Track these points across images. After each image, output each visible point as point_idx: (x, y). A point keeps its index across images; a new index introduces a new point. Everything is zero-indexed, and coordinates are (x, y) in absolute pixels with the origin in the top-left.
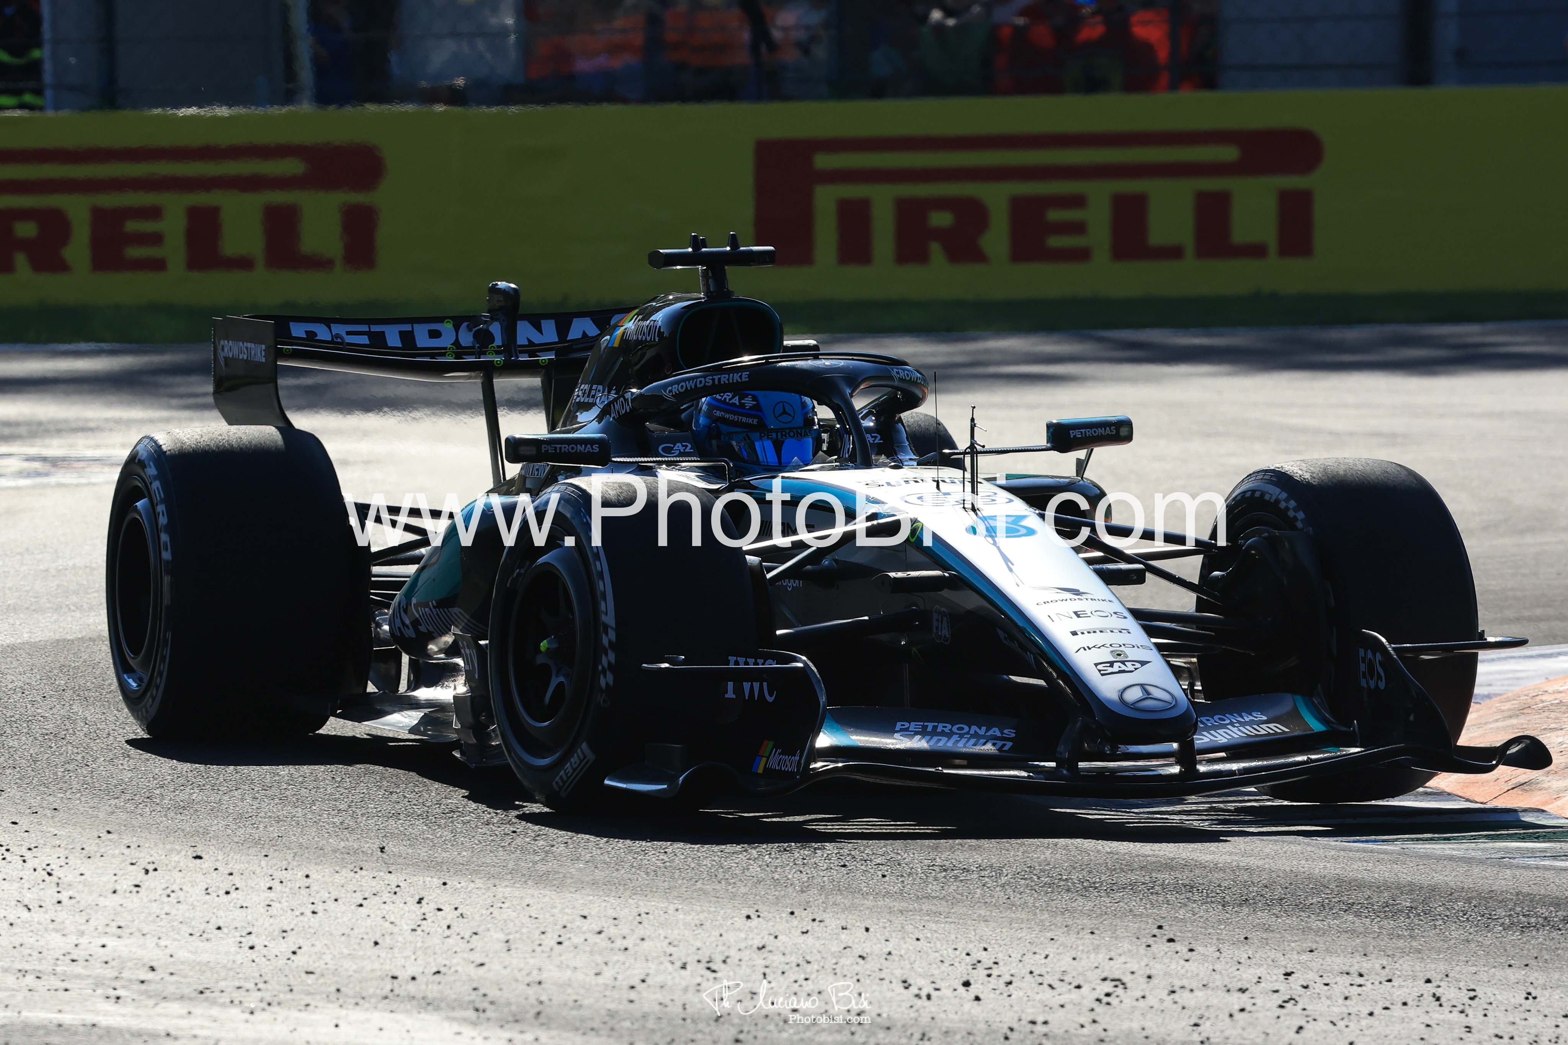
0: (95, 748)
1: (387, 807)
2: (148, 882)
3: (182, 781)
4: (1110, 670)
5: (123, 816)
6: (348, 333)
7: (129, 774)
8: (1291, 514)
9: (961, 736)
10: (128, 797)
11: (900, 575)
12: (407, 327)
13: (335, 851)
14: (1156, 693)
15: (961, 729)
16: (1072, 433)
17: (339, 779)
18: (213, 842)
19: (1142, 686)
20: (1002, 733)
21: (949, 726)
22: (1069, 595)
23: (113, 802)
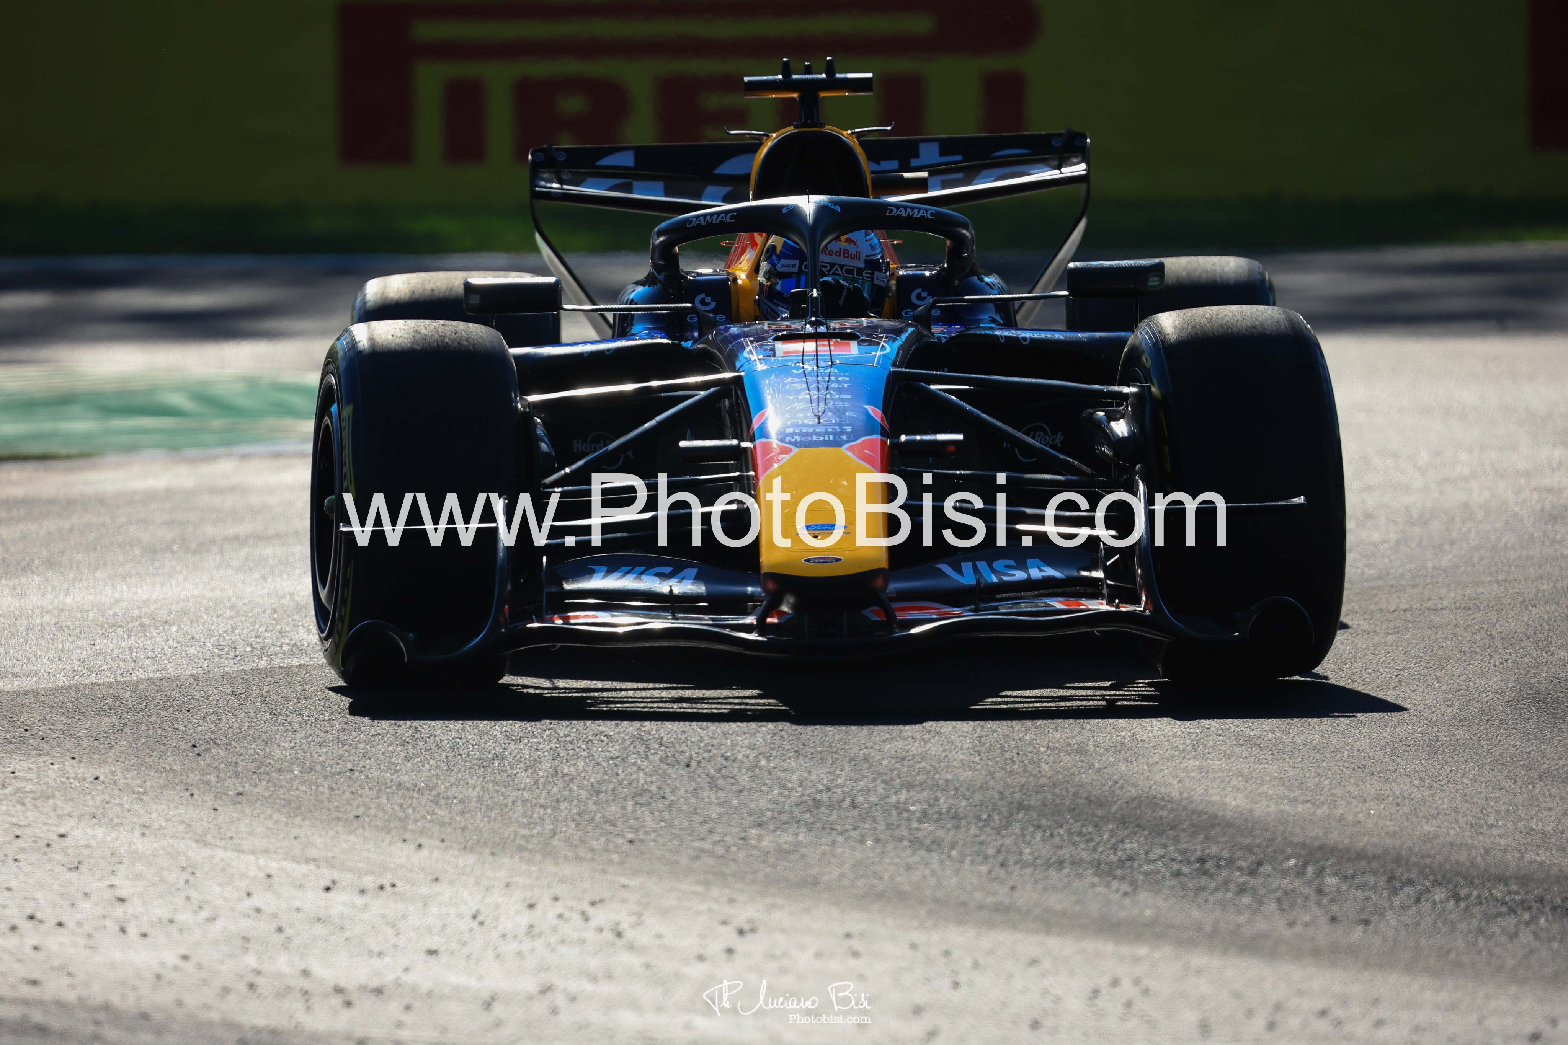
0: (674, 776)
1: (1046, 851)
2: (741, 945)
3: (785, 817)
5: (710, 861)
7: (719, 810)
10: (717, 837)
13: (981, 907)
17: (985, 817)
18: (826, 895)
23: (696, 844)
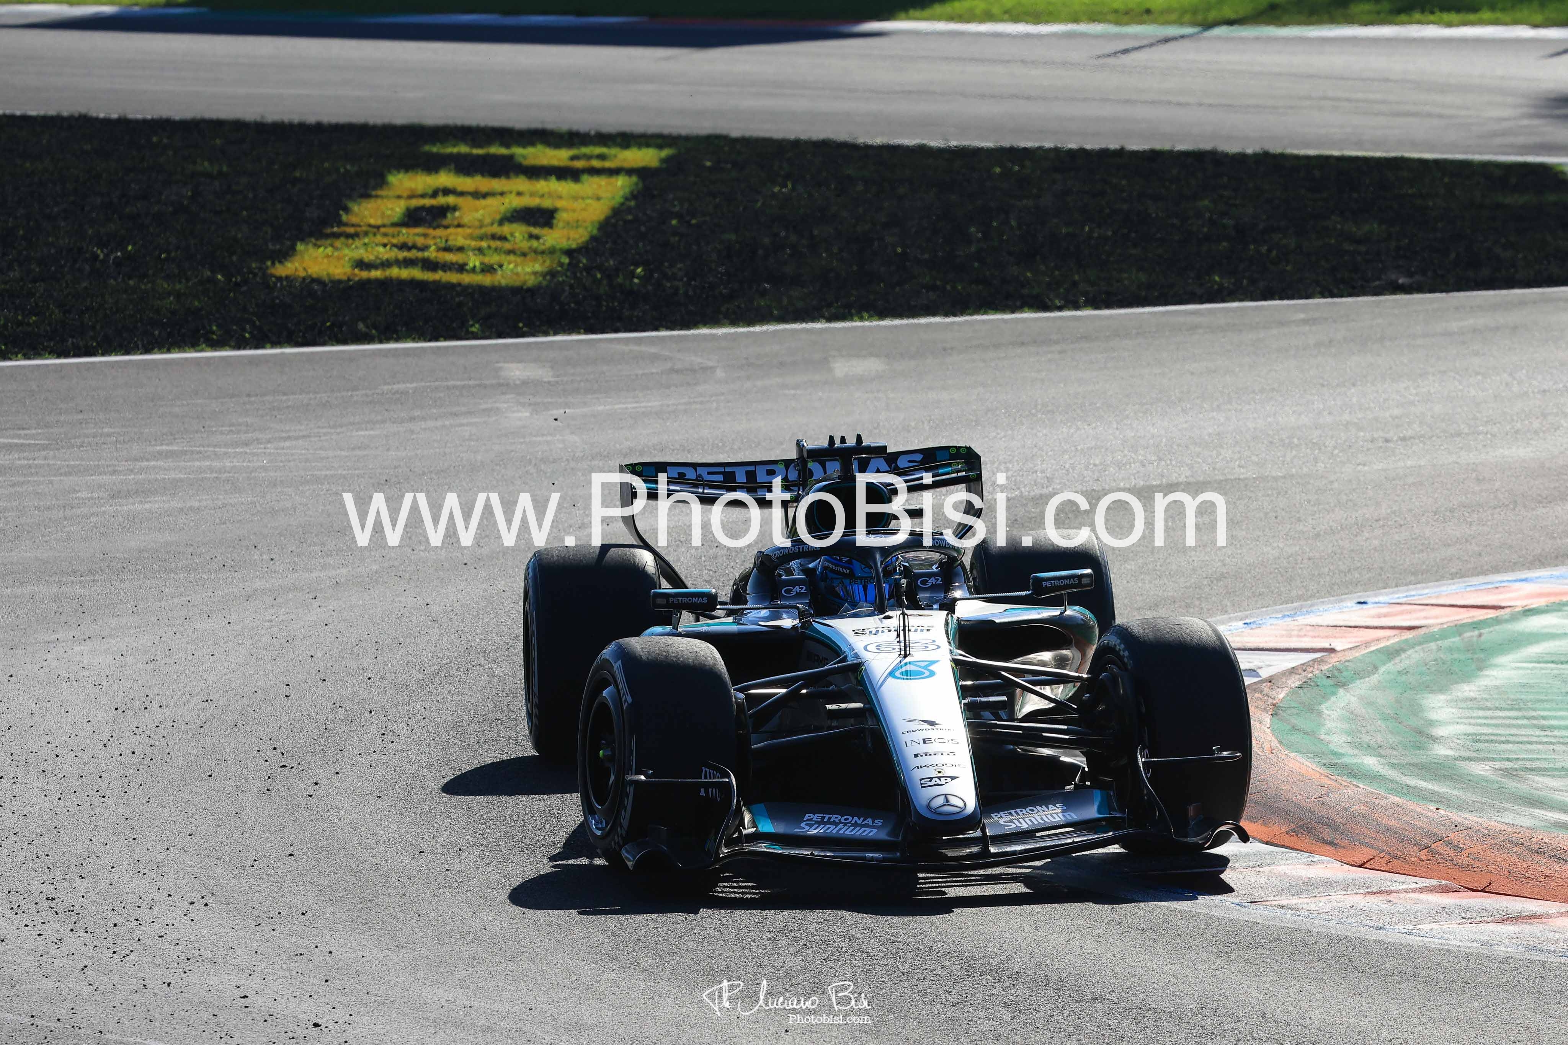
4: (929, 783)
6: (709, 473)
8: (1122, 653)
9: (845, 825)
11: (835, 707)
12: (752, 468)
14: (953, 801)
15: (846, 819)
16: (1044, 584)
19: (945, 795)
20: (873, 822)
21: (839, 817)
22: (926, 726)
